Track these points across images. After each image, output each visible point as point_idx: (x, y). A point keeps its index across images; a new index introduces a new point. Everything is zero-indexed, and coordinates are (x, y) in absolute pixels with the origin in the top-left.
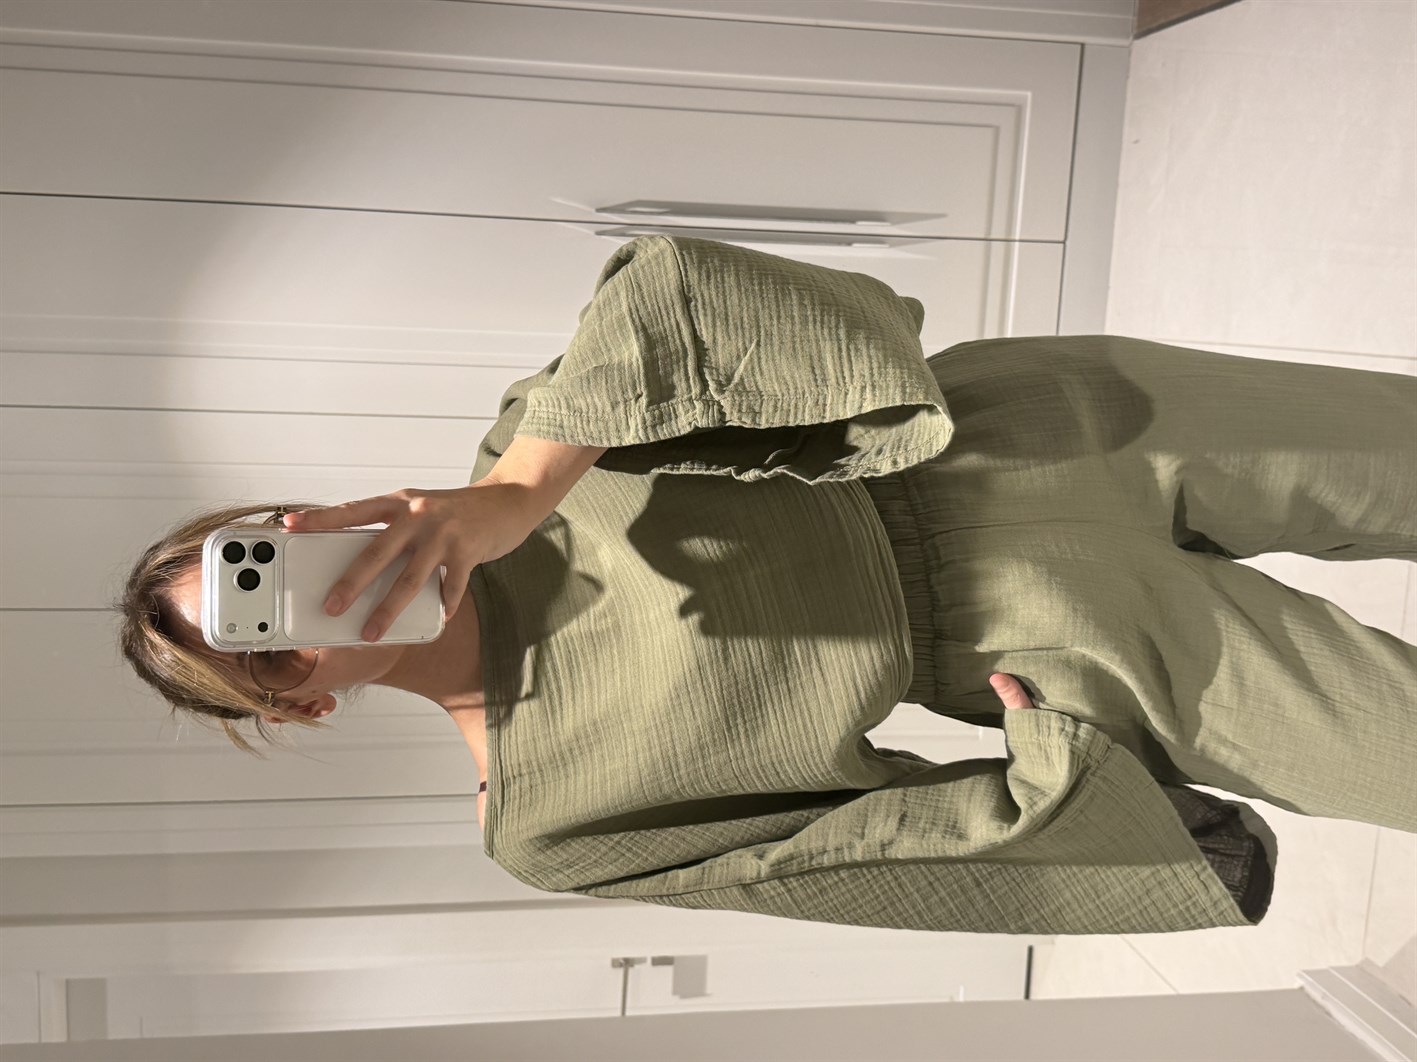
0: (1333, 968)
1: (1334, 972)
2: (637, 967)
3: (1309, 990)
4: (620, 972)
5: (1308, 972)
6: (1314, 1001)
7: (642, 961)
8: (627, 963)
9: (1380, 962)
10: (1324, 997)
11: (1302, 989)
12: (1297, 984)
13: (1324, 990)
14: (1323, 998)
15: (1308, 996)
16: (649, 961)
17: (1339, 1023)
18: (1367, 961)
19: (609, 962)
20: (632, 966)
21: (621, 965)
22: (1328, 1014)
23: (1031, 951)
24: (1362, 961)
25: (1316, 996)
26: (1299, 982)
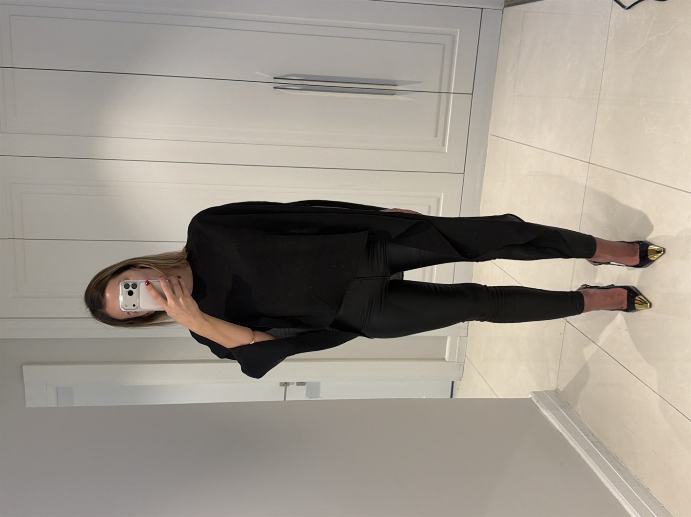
0: (546, 391)
1: (544, 393)
2: (290, 386)
3: (533, 399)
4: (284, 387)
5: (533, 392)
6: (534, 403)
7: (293, 383)
8: (286, 384)
9: (561, 389)
11: (531, 398)
13: (537, 399)
14: (537, 402)
15: (533, 401)
16: (296, 384)
19: (279, 384)
20: (288, 386)
21: (284, 385)
22: (538, 408)
23: (453, 382)
24: (556, 389)
25: (535, 401)
26: (530, 396)
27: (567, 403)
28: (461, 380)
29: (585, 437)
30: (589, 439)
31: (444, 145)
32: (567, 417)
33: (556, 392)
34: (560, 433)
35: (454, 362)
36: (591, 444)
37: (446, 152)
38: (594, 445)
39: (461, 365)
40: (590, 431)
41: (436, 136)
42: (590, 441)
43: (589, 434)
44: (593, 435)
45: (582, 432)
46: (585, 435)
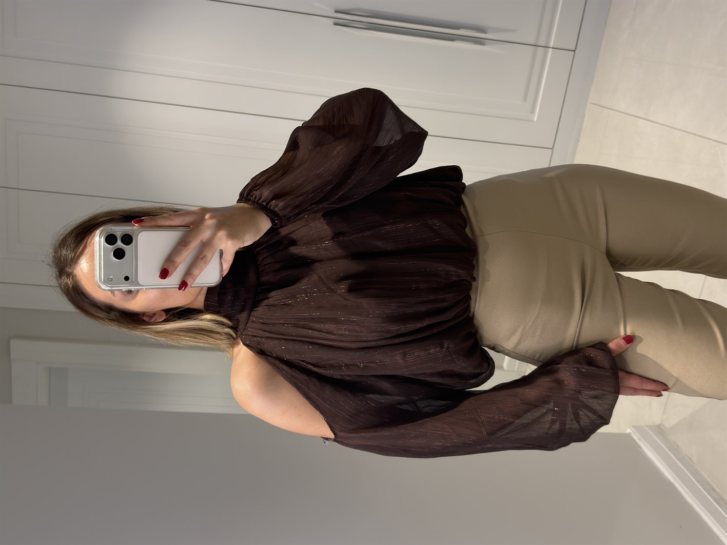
0: (647, 426)
3: (633, 435)
5: (634, 426)
6: (634, 440)
9: (667, 425)
11: (630, 434)
13: (640, 436)
14: (639, 439)
15: (632, 437)
17: (644, 452)
18: (662, 424)
22: (640, 447)
24: (660, 425)
25: (636, 438)
26: (629, 431)
27: (676, 444)
30: (709, 494)
31: (533, 112)
32: (678, 462)
33: (660, 428)
34: (672, 483)
36: (713, 501)
37: (535, 120)
40: (709, 484)
41: (525, 99)
43: (710, 489)
44: (713, 489)
45: (700, 485)
46: (705, 489)
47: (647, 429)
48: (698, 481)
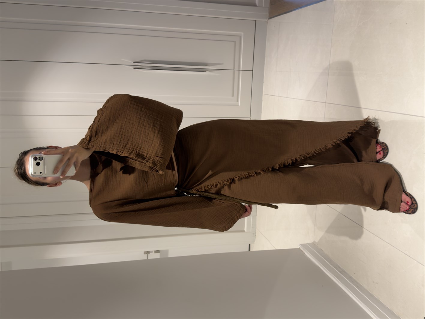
0: (307, 243)
2: (151, 254)
3: (302, 249)
4: (146, 255)
5: (301, 244)
6: (302, 251)
7: (152, 252)
8: (148, 253)
9: (317, 241)
10: (304, 249)
12: (298, 247)
16: (154, 252)
17: (306, 255)
18: (314, 241)
19: (143, 253)
21: (146, 253)
23: (249, 245)
26: (299, 247)
27: (321, 249)
28: (254, 243)
29: (335, 269)
30: (337, 270)
31: (238, 101)
32: (322, 258)
33: (314, 243)
34: (319, 267)
35: (250, 232)
36: (339, 273)
37: (239, 105)
38: (341, 273)
39: (254, 234)
40: (337, 265)
41: (233, 96)
42: (338, 271)
43: (338, 267)
44: (339, 267)
45: (333, 266)
46: (335, 268)
47: (307, 245)
48: (331, 265)
